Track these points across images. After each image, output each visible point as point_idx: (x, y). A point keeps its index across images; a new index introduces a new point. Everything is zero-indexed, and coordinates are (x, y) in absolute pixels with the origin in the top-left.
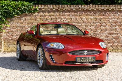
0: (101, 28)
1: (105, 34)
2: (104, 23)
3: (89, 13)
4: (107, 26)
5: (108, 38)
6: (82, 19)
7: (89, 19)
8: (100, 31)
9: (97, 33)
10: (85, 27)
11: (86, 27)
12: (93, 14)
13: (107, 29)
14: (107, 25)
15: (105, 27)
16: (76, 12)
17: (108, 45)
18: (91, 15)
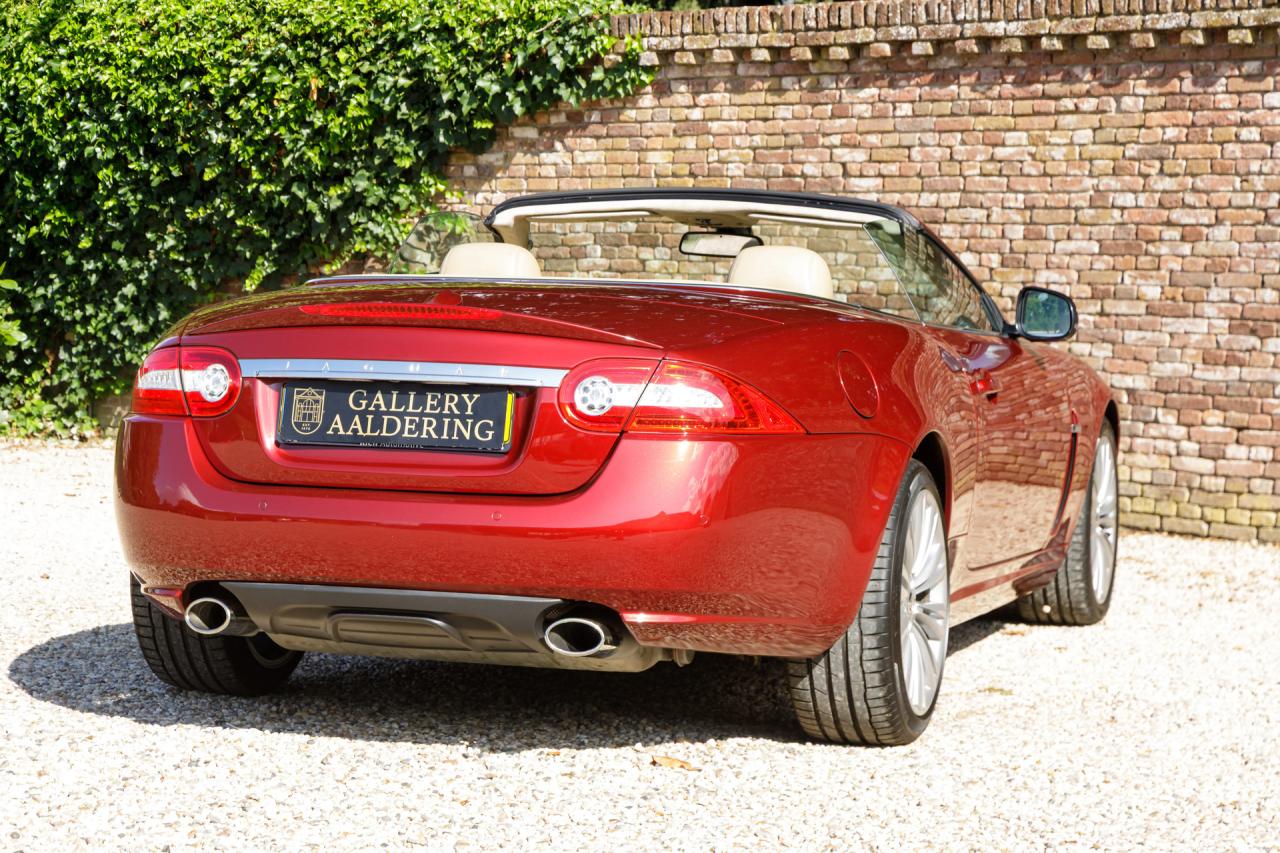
0: (1170, 250)
1: (1202, 326)
2: (1190, 199)
3: (1053, 88)
4: (1221, 232)
5: (1234, 372)
6: (1000, 152)
7: (1059, 153)
8: (1152, 292)
9: (1123, 307)
10: (1019, 245)
11: (1031, 246)
12: (1088, 94)
13: (1218, 266)
14: (1219, 221)
15: (1201, 247)
16: (942, 78)
17: (1232, 450)
18: (1077, 111)
